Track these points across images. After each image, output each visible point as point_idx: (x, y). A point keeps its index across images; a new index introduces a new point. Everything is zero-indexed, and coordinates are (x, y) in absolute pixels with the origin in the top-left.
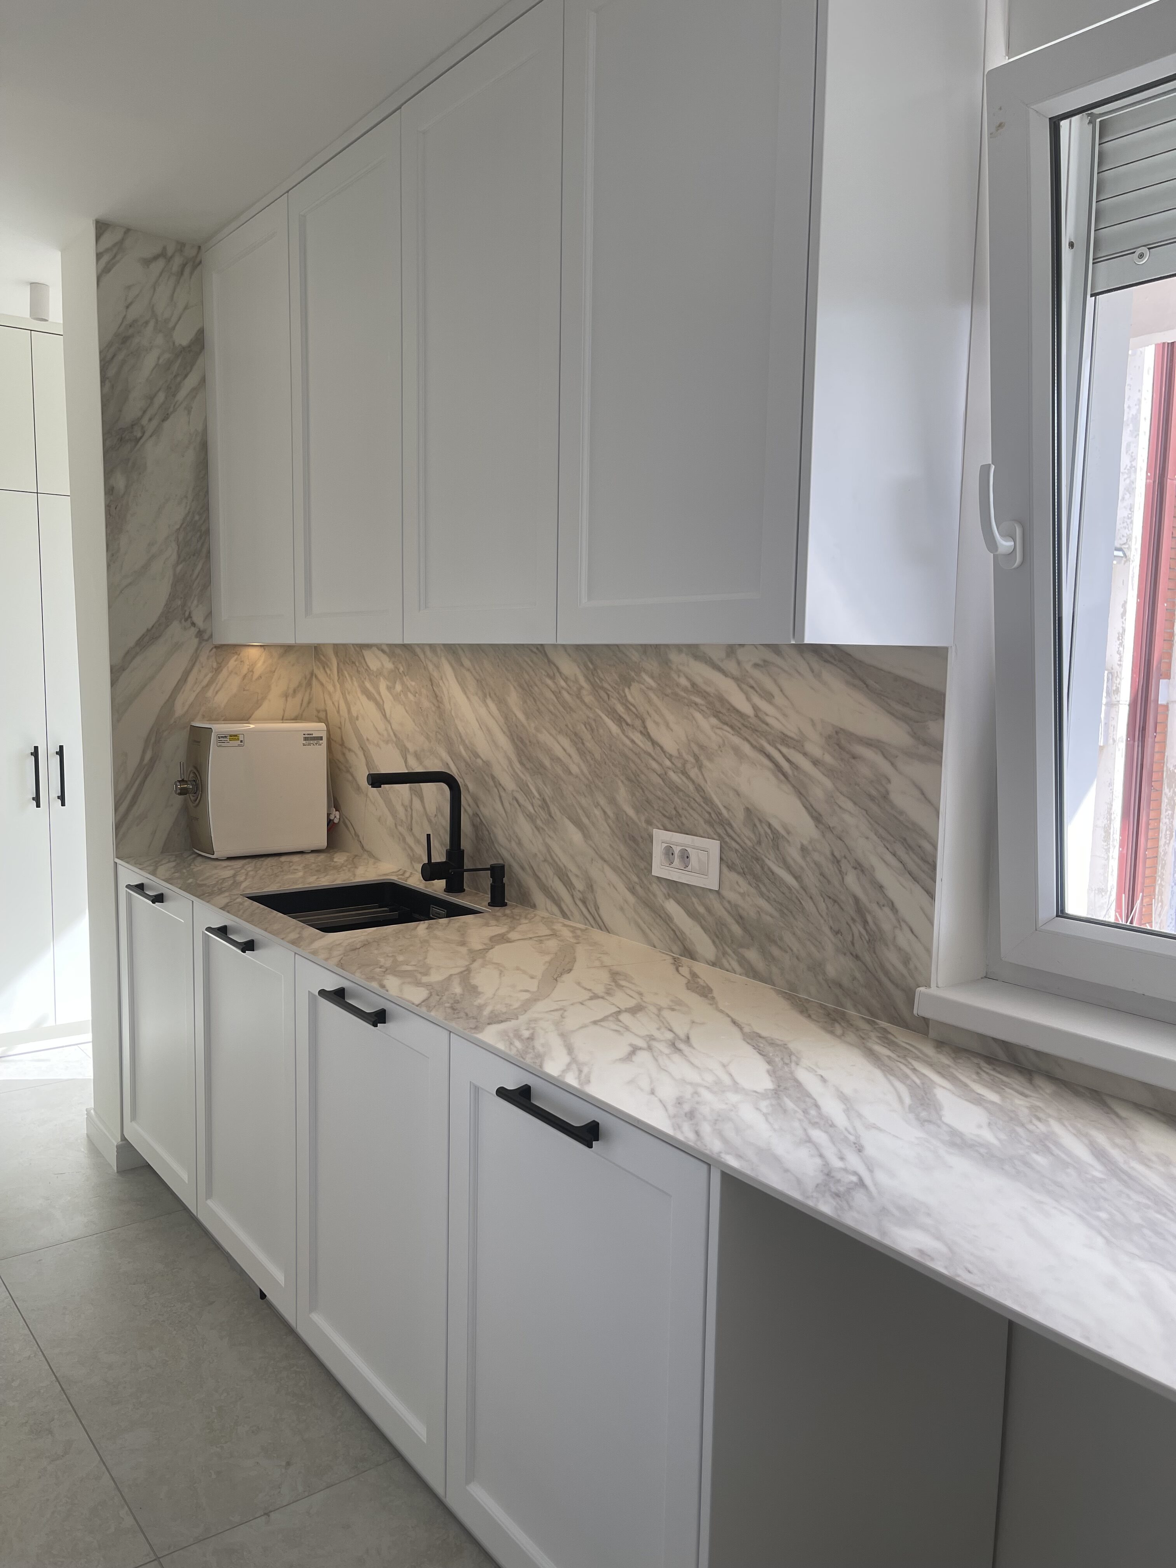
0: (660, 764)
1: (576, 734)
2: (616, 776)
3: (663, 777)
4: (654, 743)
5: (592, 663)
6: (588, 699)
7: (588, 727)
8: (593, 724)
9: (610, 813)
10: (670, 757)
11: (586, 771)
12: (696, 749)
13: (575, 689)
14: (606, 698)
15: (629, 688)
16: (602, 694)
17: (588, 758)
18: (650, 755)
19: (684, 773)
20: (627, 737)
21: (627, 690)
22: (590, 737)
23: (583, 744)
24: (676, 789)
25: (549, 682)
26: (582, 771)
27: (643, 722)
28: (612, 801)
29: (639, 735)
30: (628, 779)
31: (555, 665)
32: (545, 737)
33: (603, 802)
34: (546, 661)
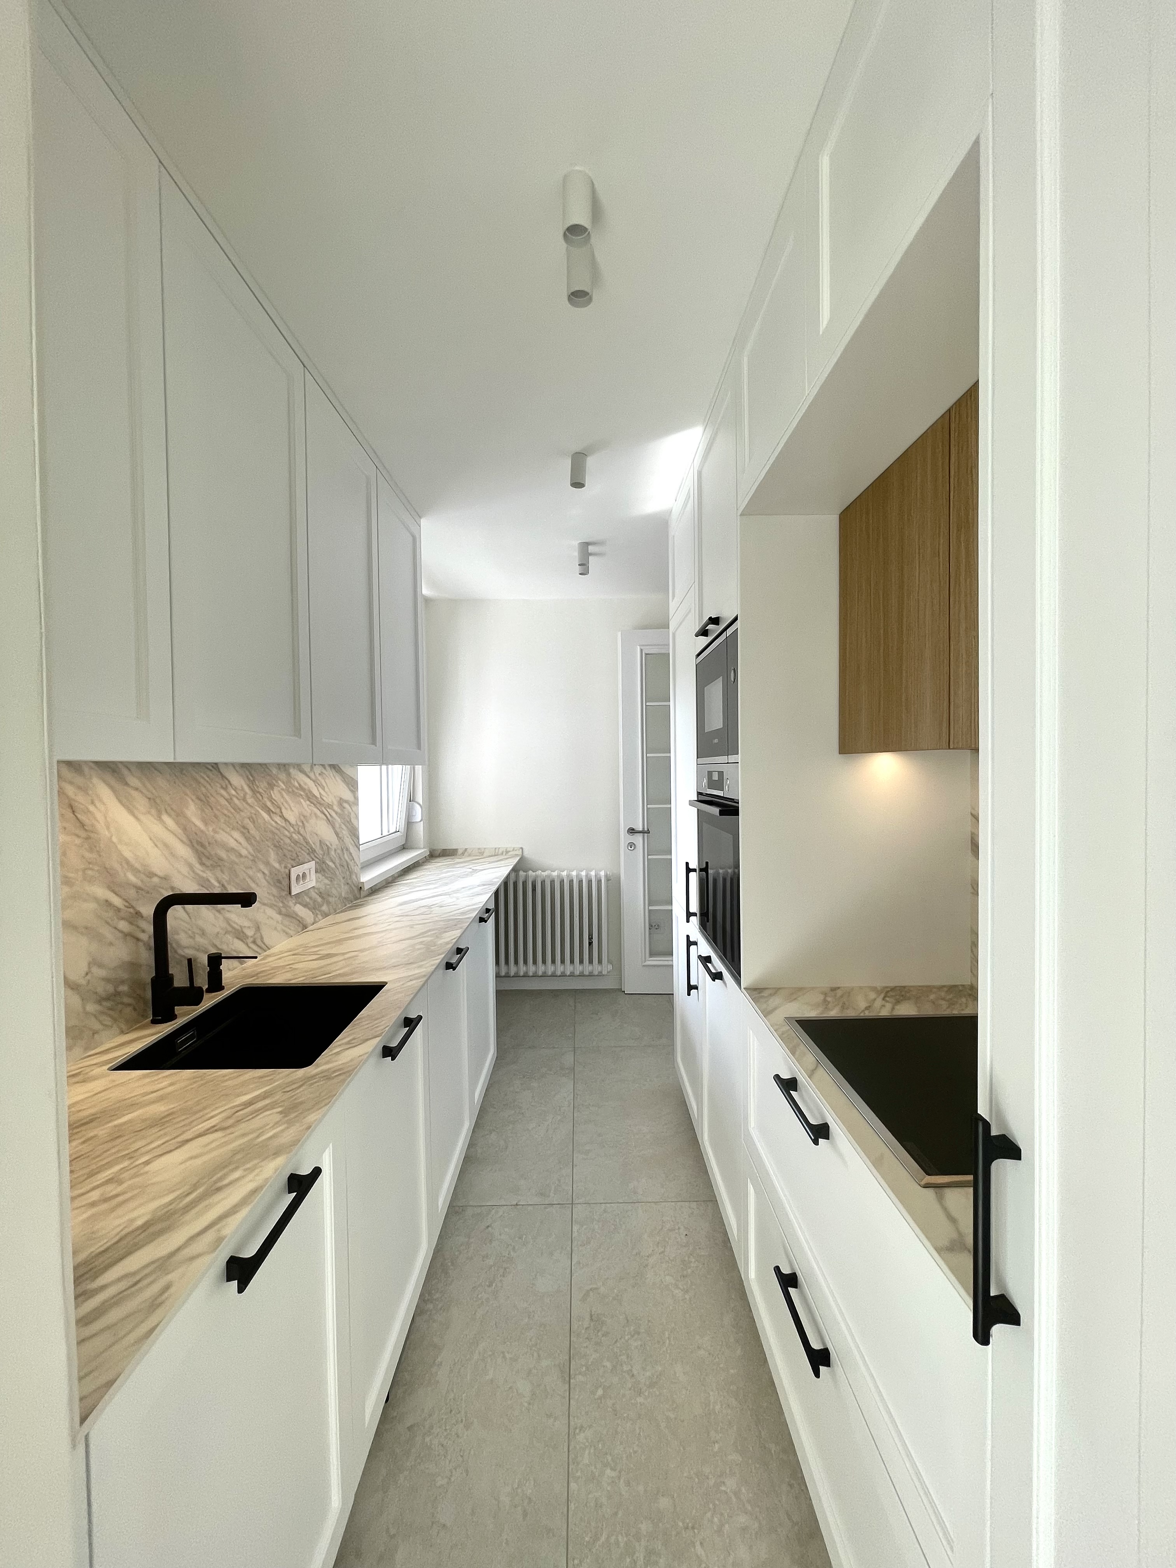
0: (288, 831)
1: (244, 827)
2: (268, 847)
3: (290, 838)
4: (286, 820)
5: (252, 776)
6: (250, 801)
7: (251, 820)
8: (254, 816)
9: (266, 872)
10: (292, 826)
11: (252, 851)
12: (302, 818)
13: (242, 795)
14: (261, 798)
15: (273, 790)
16: (258, 795)
17: (253, 841)
18: (284, 828)
19: (299, 833)
20: (273, 820)
21: (272, 792)
22: (253, 826)
23: (249, 832)
24: (296, 842)
25: (223, 792)
26: (249, 853)
27: (281, 809)
28: (267, 864)
29: (279, 818)
30: (275, 846)
31: (227, 779)
32: (222, 836)
33: (262, 867)
34: (220, 776)
